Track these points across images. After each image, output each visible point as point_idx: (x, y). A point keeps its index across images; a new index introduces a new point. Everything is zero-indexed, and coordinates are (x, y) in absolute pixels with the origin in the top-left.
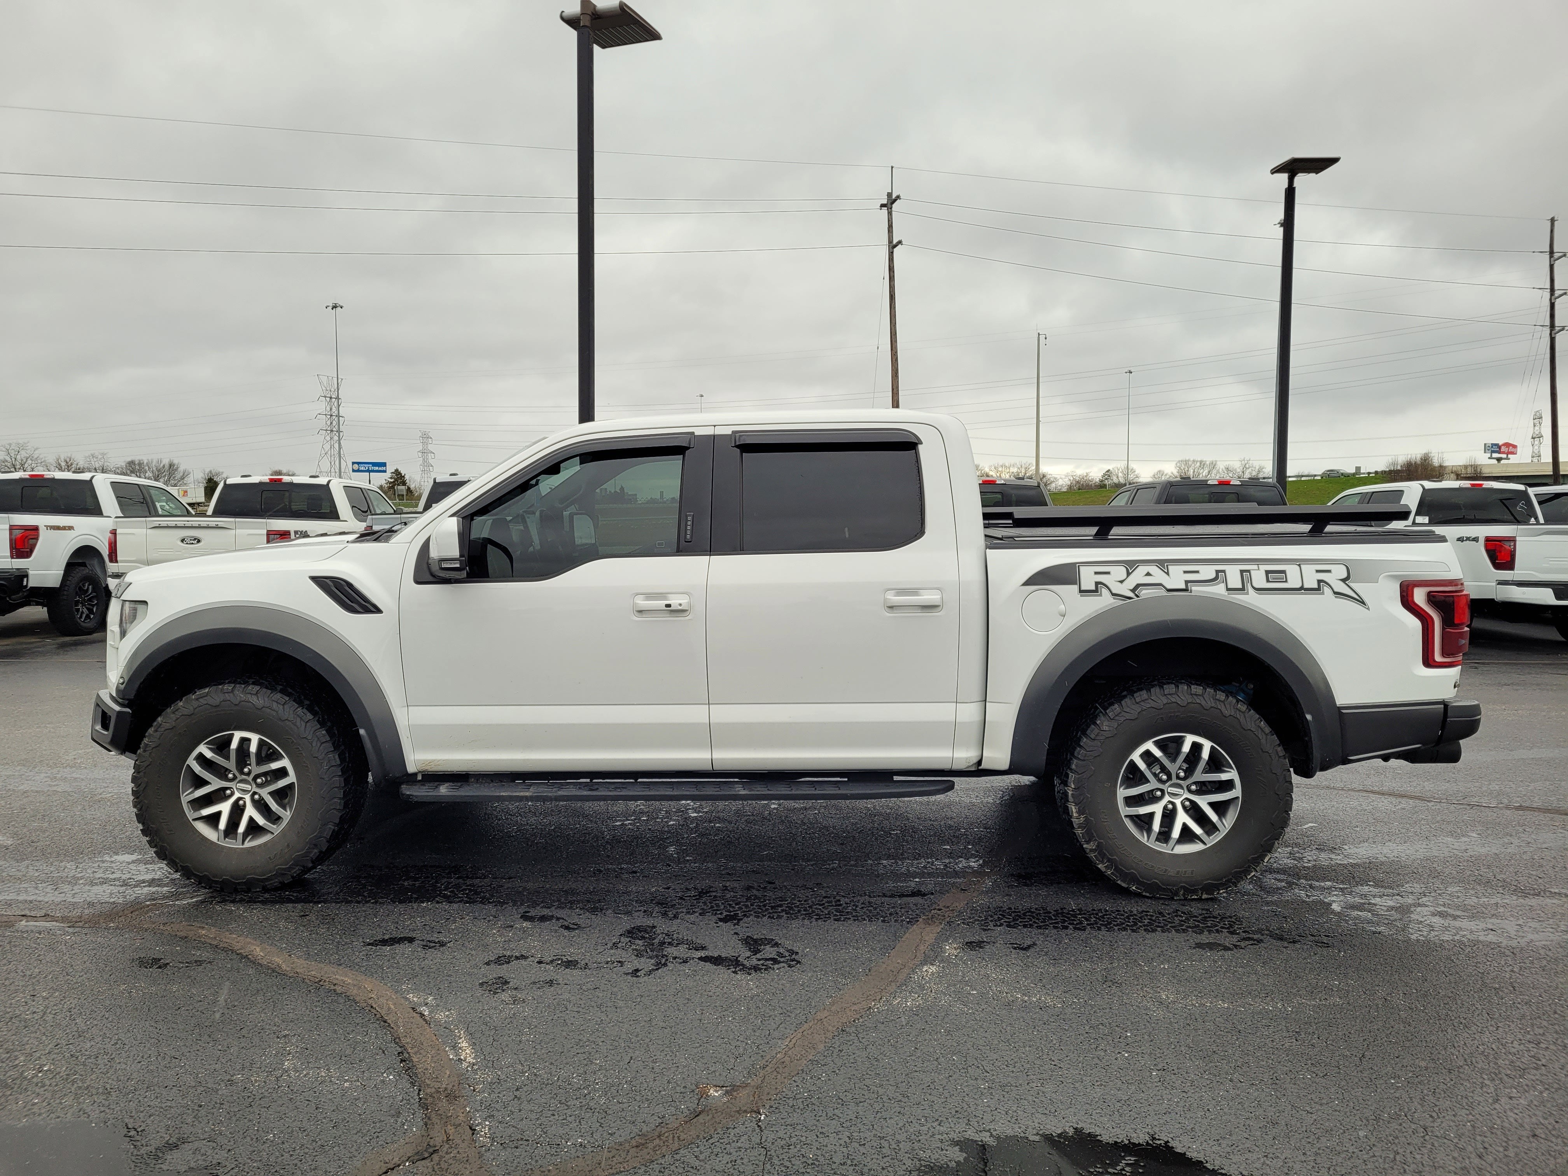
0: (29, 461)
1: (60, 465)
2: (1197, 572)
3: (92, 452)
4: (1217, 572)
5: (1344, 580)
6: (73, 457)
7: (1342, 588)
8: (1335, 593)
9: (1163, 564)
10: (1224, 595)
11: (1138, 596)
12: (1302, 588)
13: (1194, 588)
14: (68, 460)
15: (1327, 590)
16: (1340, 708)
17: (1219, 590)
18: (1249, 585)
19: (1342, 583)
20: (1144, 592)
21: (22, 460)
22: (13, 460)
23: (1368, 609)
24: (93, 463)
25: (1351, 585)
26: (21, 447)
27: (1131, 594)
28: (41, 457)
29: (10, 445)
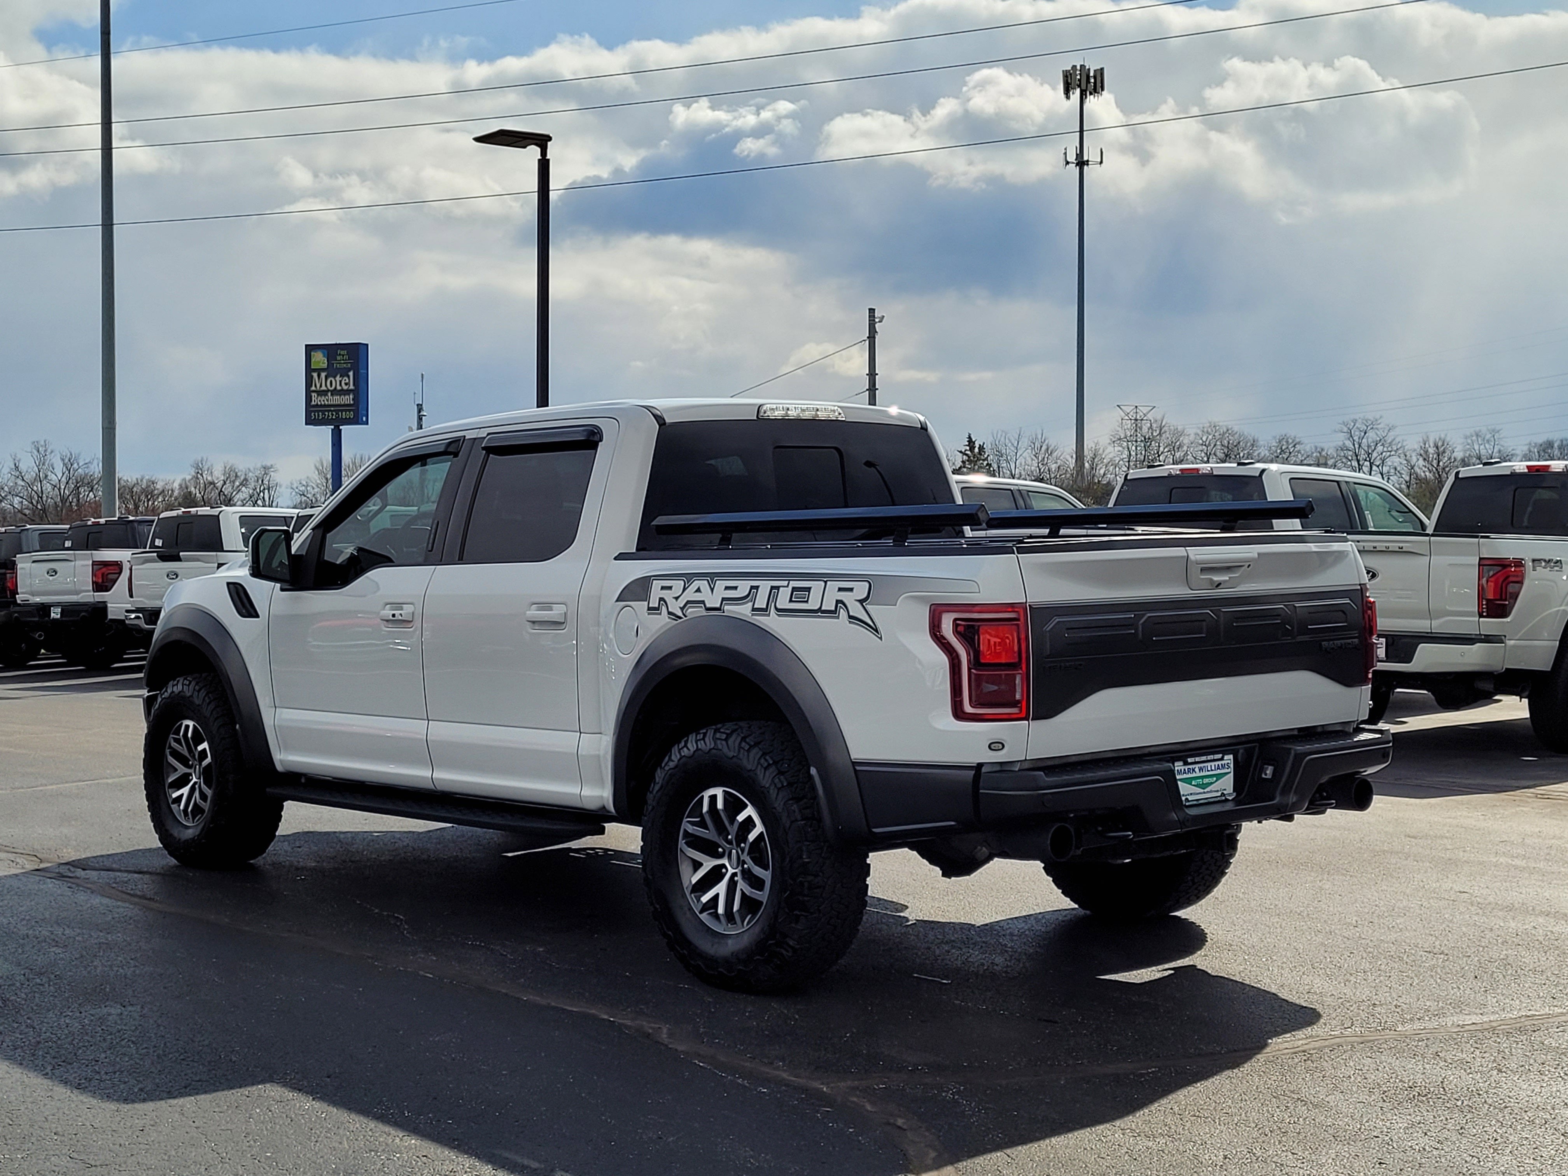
0: (1380, 448)
1: (1426, 452)
2: (736, 588)
3: (1477, 429)
4: (752, 587)
5: (861, 602)
6: (1448, 439)
7: (857, 610)
8: (850, 617)
9: (712, 577)
10: (747, 616)
11: (686, 616)
12: (820, 610)
13: (726, 607)
14: (1440, 444)
15: (843, 613)
16: (854, 764)
17: (744, 611)
18: (773, 604)
19: (858, 604)
20: (690, 610)
21: (1369, 446)
22: (1357, 446)
23: (881, 638)
24: (1476, 447)
25: (868, 607)
26: (1371, 425)
27: (680, 614)
28: (1397, 440)
29: (1355, 421)
